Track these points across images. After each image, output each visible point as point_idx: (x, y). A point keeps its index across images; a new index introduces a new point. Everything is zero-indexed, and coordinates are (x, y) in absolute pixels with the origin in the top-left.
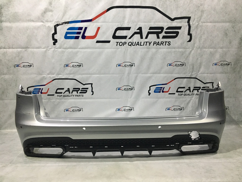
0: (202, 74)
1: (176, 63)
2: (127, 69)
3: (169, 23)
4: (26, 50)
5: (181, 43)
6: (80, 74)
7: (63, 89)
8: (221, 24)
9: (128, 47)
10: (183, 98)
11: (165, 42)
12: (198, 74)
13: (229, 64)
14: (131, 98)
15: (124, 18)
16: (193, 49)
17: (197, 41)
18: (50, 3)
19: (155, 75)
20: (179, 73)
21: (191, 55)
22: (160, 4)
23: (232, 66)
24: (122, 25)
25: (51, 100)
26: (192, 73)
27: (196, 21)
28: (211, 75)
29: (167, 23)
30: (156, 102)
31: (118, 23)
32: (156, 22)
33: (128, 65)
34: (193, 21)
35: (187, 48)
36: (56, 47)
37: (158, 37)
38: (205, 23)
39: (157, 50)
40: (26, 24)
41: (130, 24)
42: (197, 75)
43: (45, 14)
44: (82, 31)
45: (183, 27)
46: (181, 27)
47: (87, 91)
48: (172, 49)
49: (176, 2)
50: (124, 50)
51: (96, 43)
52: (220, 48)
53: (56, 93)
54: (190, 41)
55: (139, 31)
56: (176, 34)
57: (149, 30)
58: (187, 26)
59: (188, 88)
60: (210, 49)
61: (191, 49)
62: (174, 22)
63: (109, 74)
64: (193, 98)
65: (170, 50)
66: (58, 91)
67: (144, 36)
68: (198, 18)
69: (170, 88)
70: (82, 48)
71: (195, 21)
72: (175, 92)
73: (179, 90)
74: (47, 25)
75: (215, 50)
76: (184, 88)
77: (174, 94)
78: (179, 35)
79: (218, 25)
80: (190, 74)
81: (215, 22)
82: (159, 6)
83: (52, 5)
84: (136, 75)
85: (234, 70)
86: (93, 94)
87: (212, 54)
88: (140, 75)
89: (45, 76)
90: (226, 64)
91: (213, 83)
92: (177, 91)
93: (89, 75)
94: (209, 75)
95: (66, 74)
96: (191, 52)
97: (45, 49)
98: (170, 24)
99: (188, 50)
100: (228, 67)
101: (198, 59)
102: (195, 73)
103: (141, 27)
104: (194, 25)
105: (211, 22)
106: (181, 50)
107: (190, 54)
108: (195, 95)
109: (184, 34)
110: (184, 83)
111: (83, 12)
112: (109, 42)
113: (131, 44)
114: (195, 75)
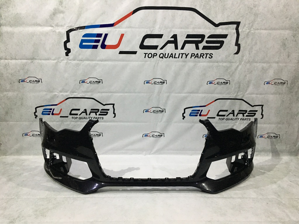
0: (250, 94)
1: (218, 81)
2: (158, 86)
3: (212, 30)
4: (33, 61)
5: (226, 56)
6: (99, 92)
7: (79, 110)
8: (279, 32)
9: (159, 60)
10: (225, 123)
11: (205, 54)
12: (246, 94)
13: (284, 83)
14: (161, 121)
15: (155, 22)
16: (241, 63)
17: (247, 53)
18: (61, 3)
19: (192, 95)
20: (221, 93)
21: (237, 72)
22: (201, 4)
23: (289, 85)
24: (152, 32)
25: (65, 123)
26: (237, 93)
27: (247, 28)
28: (261, 96)
29: (210, 30)
30: (191, 127)
31: (147, 28)
32: (196, 28)
33: (158, 82)
34: (243, 28)
35: (233, 62)
36: (69, 59)
37: (197, 48)
38: (258, 30)
39: (195, 65)
40: (31, 29)
41: (162, 31)
42: (243, 96)
43: (54, 16)
44: (101, 39)
45: (230, 34)
46: (227, 35)
47: (107, 113)
48: (215, 63)
49: (222, 2)
50: (154, 63)
51: (119, 54)
52: (276, 63)
53: (71, 114)
54: (237, 53)
55: (173, 39)
56: (220, 44)
57: (186, 38)
58: (234, 33)
59: (232, 111)
60: (263, 64)
61: (238, 64)
62: (219, 29)
63: (135, 93)
64: (237, 124)
65: (211, 64)
66: (73, 112)
67: (180, 46)
68: (249, 24)
69: (209, 110)
70: (102, 61)
71: (245, 28)
72: (215, 116)
73: (221, 113)
74: (57, 31)
75: (269, 65)
76: (227, 111)
77: (214, 118)
78: (224, 45)
79: (274, 32)
80: (234, 95)
81: (272, 29)
82: (200, 7)
83: (63, 5)
84: (167, 94)
85: (290, 90)
86: (115, 117)
87: (264, 70)
88: (173, 94)
89: (57, 93)
90: (281, 83)
91: (262, 106)
92: (218, 115)
93: (110, 94)
94: (258, 96)
95: (82, 92)
96: (238, 66)
97: (55, 61)
98: (214, 30)
99: (234, 65)
100: (283, 87)
101: (246, 76)
102: (241, 93)
103: (176, 35)
104: (245, 32)
105: (266, 29)
106: (225, 64)
107: (236, 69)
108: (239, 119)
109: (230, 44)
110: (227, 105)
111: (102, 14)
112: (135, 53)
113: (163, 56)
114: (241, 96)
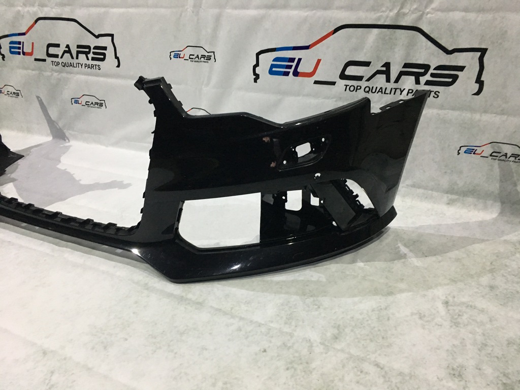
0: (442, 11)
6: (83, 6)
7: (59, 46)
19: (272, 12)
20: (350, 8)
25: (44, 73)
26: (402, 8)
30: (276, 105)
47: (104, 55)
53: (48, 55)
59: (382, 66)
66: (51, 51)
69: (319, 61)
72: (335, 77)
77: (333, 83)
80: (392, 14)
84: (216, 11)
86: (118, 66)
88: (228, 10)
93: (103, 10)
94: (472, 16)
102: (415, 6)
108: (405, 92)
110: (368, 46)
114: (414, 16)
